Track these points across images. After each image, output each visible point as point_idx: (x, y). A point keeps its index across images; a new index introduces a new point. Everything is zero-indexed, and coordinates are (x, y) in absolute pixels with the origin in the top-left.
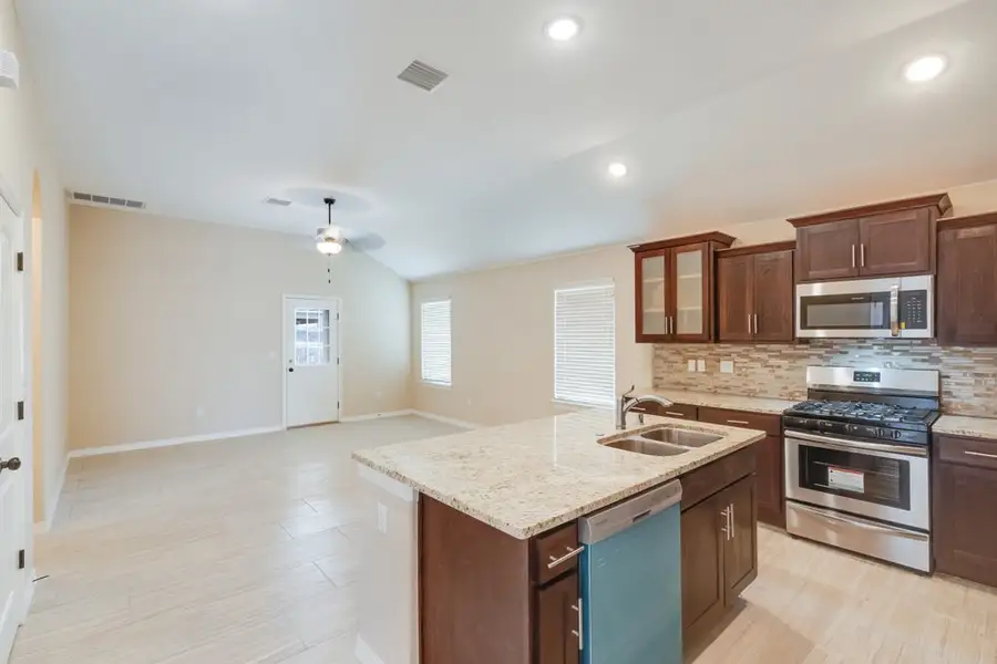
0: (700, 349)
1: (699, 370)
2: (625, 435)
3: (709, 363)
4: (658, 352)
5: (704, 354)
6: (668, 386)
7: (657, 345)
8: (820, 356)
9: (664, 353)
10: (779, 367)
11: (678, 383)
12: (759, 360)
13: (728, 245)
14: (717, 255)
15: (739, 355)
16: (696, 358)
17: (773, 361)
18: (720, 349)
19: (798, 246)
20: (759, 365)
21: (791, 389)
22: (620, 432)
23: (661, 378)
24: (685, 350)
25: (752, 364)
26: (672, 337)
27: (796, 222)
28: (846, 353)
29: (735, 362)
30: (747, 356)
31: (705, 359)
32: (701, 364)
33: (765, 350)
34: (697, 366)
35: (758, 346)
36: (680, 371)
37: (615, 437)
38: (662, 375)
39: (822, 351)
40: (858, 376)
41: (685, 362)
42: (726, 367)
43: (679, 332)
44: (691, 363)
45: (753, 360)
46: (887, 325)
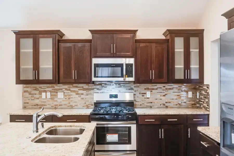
0: (48, 87)
1: (48, 97)
2: (40, 135)
3: (52, 94)
4: (26, 89)
5: (50, 89)
6: (30, 107)
7: (25, 86)
8: (98, 89)
9: (29, 89)
10: (83, 94)
11: (37, 105)
12: (74, 91)
13: (62, 37)
14: (59, 41)
15: (66, 89)
16: (45, 92)
17: (80, 92)
18: (57, 87)
19: (92, 42)
20: (74, 94)
21: (87, 104)
22: (37, 134)
23: (28, 103)
24: (41, 87)
25: (72, 93)
26: (37, 81)
27: (92, 32)
28: (106, 87)
29: (64, 93)
30: (70, 90)
31: (51, 92)
32: (49, 94)
33: (77, 87)
34: (46, 96)
35: (74, 85)
36: (38, 99)
37: (36, 137)
38: (27, 101)
39: (98, 87)
40: (111, 96)
41: (40, 93)
42: (60, 95)
43: (41, 78)
44: (44, 94)
45: (72, 91)
46: (122, 76)
